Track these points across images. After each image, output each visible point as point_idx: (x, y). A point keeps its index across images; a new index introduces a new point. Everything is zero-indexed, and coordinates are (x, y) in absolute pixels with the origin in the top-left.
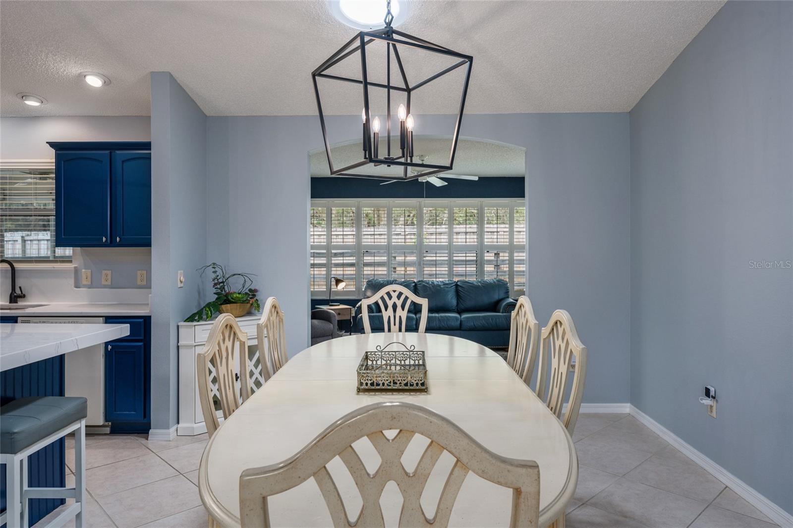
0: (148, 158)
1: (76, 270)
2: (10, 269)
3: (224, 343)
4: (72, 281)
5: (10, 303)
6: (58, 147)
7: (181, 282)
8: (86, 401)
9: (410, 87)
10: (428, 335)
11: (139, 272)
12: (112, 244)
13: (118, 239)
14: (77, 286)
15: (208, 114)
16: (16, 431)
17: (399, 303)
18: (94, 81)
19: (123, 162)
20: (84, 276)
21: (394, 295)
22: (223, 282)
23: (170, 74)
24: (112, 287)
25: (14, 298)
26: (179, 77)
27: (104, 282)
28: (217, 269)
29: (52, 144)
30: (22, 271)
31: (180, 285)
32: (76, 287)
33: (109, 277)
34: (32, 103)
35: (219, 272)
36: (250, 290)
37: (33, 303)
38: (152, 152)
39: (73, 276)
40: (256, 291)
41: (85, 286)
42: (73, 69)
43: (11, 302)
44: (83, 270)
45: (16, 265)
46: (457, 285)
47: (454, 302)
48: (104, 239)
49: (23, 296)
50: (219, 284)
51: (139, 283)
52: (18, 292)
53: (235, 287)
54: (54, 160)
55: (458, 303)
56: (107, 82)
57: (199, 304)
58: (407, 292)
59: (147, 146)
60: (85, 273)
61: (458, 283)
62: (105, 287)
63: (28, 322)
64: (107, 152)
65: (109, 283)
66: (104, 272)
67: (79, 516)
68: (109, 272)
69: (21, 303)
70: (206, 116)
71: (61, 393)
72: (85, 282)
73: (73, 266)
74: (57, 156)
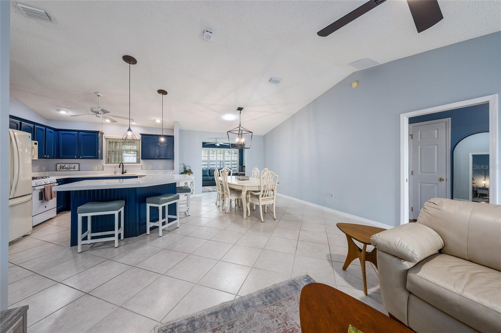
1: (142, 166)
2: (122, 165)
10: (232, 176)
13: (160, 158)
17: (227, 171)
18: (158, 121)
21: (226, 169)
23: (178, 122)
25: (123, 173)
27: (149, 168)
28: (184, 165)
29: (141, 134)
30: (126, 166)
32: (142, 170)
34: (133, 123)
36: (190, 169)
38: (174, 138)
39: (141, 167)
41: (144, 169)
45: (124, 164)
48: (156, 158)
49: (126, 172)
50: (185, 168)
51: (160, 168)
52: (124, 171)
53: (188, 169)
56: (162, 121)
58: (228, 169)
59: (173, 136)
60: (144, 166)
62: (150, 169)
63: (141, 177)
65: (151, 168)
66: (150, 166)
68: (151, 166)
69: (125, 174)
72: (144, 168)
73: (141, 164)
74: (142, 137)
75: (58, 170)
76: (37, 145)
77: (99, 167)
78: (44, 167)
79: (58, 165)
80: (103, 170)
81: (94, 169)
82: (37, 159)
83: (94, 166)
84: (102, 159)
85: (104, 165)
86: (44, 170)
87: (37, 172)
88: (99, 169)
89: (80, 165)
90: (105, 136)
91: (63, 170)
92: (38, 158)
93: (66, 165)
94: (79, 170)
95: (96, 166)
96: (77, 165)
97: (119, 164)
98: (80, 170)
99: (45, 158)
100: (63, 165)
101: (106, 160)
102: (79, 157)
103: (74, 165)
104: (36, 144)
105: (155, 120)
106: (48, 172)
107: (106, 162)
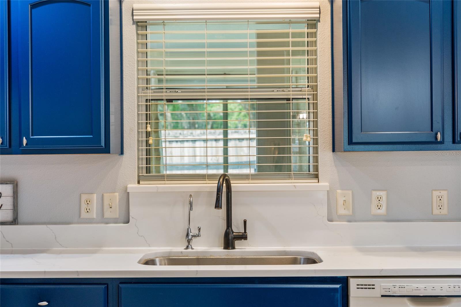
4: (324, 211)
5: (225, 248)
11: (436, 194)
14: (331, 219)
20: (341, 201)
24: (388, 219)
25: (230, 238)
27: (375, 211)
33: (384, 202)
41: (341, 218)
44: (339, 191)
51: (436, 211)
52: (237, 228)
60: (342, 196)
62: (377, 219)
65: (383, 211)
66: (375, 194)
72: (342, 211)
73: (324, 184)
77: (106, 203)
80: (128, 222)
81: (84, 215)
83: (84, 197)
84: (122, 153)
85: (133, 186)
88: (108, 214)
90: (135, 6)
94: (15, 221)
98: (21, 218)
102: (14, 143)
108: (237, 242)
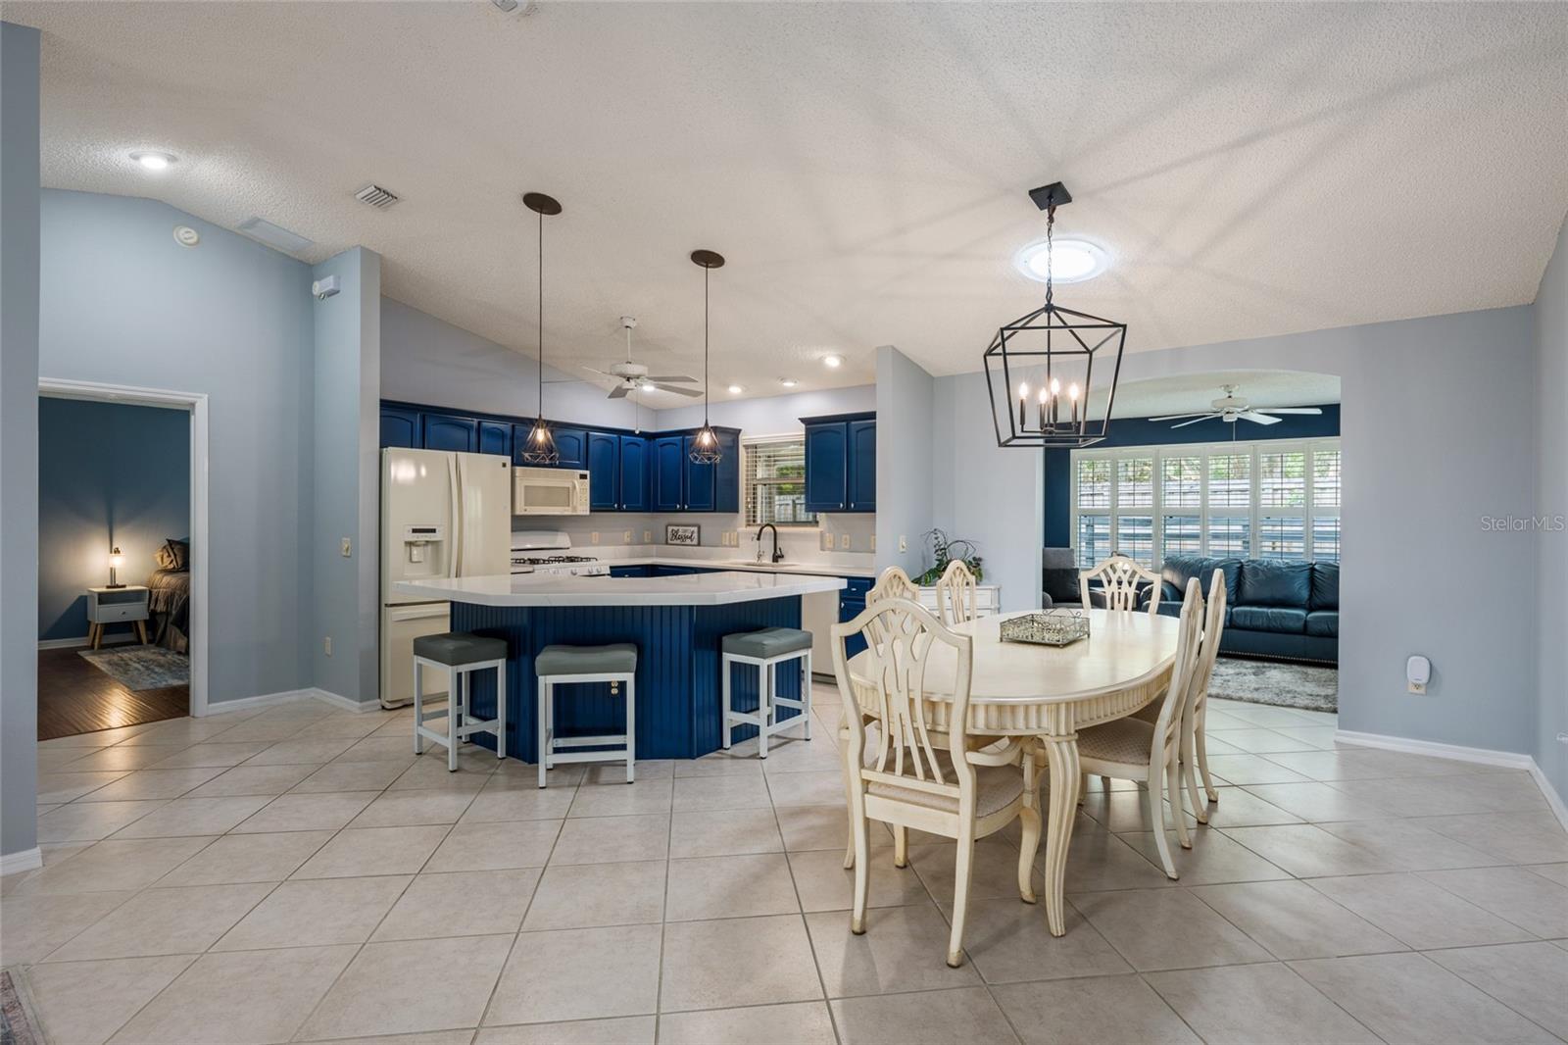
0: (874, 427)
1: (822, 534)
2: (772, 531)
3: (892, 589)
4: (818, 544)
6: (808, 422)
7: (903, 547)
8: (811, 635)
9: (1091, 349)
10: (1160, 617)
12: (847, 510)
13: (852, 505)
14: (823, 549)
15: (934, 374)
16: (765, 642)
18: (833, 362)
19: (858, 432)
20: (828, 540)
22: (945, 549)
23: (893, 348)
24: (849, 551)
25: (776, 558)
26: (904, 349)
27: (843, 546)
28: (939, 535)
29: (803, 420)
30: (782, 534)
31: (902, 550)
33: (847, 541)
34: (789, 384)
35: (941, 539)
36: (974, 559)
37: (789, 563)
38: (877, 421)
39: (819, 539)
40: (980, 559)
41: (829, 549)
42: (817, 354)
43: (773, 561)
44: (827, 534)
45: (777, 528)
46: (1313, 570)
47: (1305, 594)
48: (841, 505)
49: (782, 557)
50: (940, 551)
51: (868, 547)
52: (779, 552)
53: (957, 554)
54: (804, 433)
55: (1311, 596)
56: (844, 359)
57: (923, 569)
59: (872, 415)
60: (829, 537)
61: (1316, 567)
62: (845, 550)
64: (844, 423)
65: (848, 547)
66: (844, 537)
67: (806, 722)
68: (848, 537)
69: (781, 562)
70: (932, 378)
71: (799, 628)
73: (818, 530)
74: (807, 430)
75: (669, 541)
76: (588, 481)
77: (732, 537)
78: (646, 533)
79: (670, 529)
80: (738, 547)
82: (588, 513)
83: (722, 534)
84: (737, 511)
85: (741, 529)
86: (646, 540)
87: (628, 544)
88: (732, 543)
89: (702, 530)
90: (743, 438)
91: (675, 542)
92: (591, 511)
93: (681, 528)
94: (699, 544)
95: (728, 534)
96: (696, 529)
97: (758, 529)
98: (702, 543)
99: (620, 510)
100: (676, 528)
101: (748, 516)
103: (692, 529)
104: (583, 477)
105: (821, 359)
106: (655, 546)
107: (748, 521)
108: (779, 559)
